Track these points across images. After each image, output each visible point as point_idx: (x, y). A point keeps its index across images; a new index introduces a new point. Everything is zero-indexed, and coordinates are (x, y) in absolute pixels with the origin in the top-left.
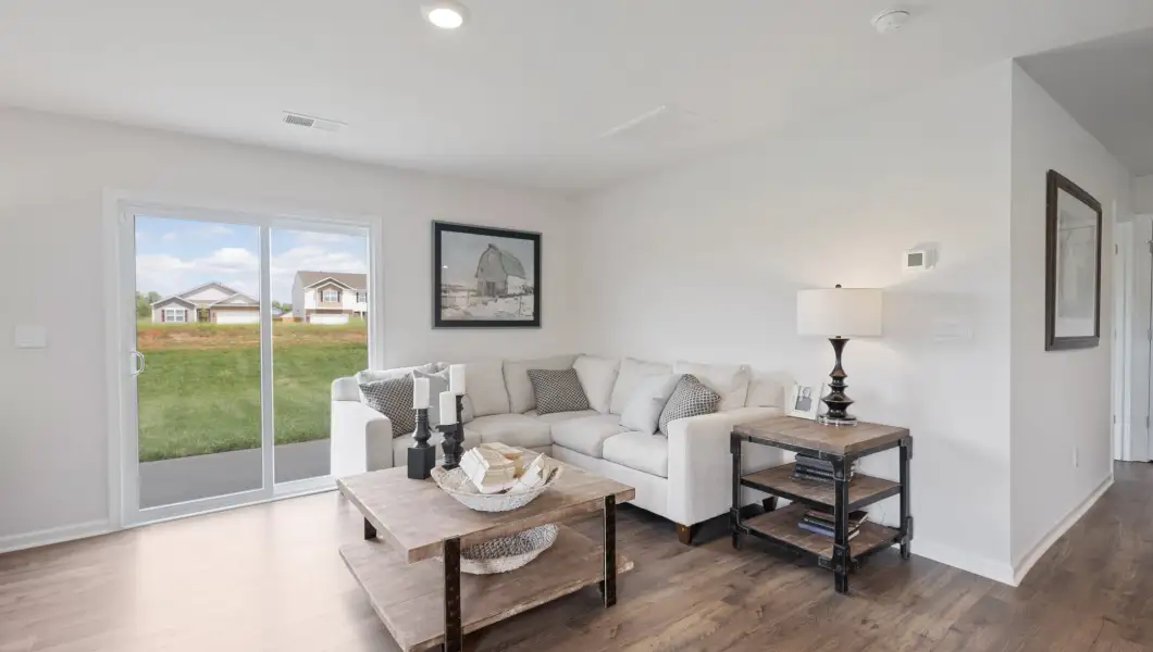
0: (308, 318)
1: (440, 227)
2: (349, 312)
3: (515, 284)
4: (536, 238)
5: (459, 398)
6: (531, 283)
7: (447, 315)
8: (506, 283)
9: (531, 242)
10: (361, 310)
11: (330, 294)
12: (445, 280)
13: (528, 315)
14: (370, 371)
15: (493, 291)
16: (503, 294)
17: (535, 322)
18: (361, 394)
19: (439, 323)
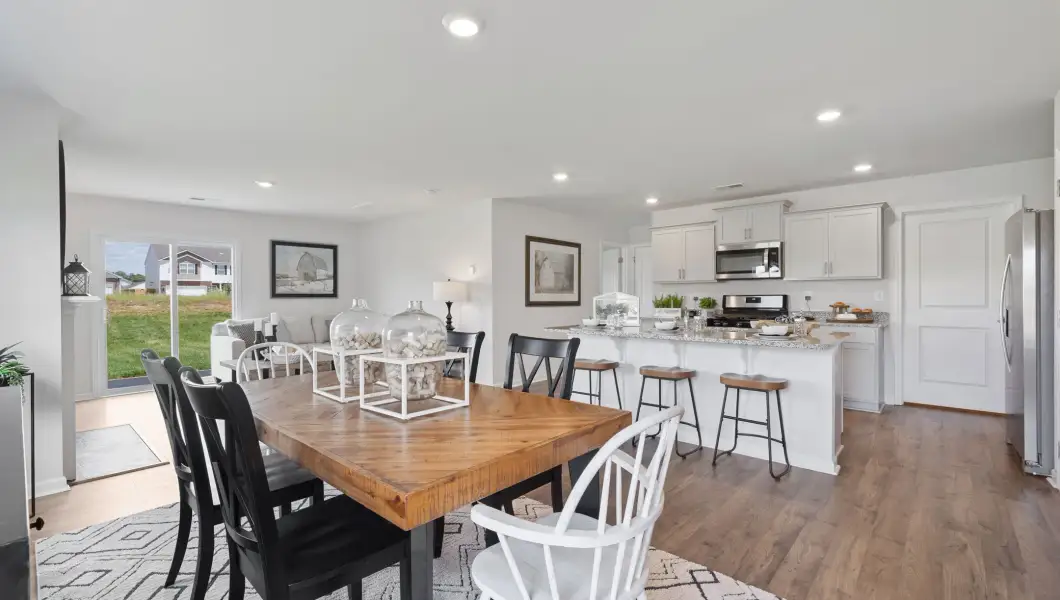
0: (163, 290)
1: (274, 244)
2: (207, 284)
3: (321, 273)
4: (334, 248)
5: (274, 327)
6: (331, 273)
7: (280, 290)
8: (315, 273)
9: (331, 251)
10: (221, 282)
11: (188, 266)
12: (278, 272)
13: (330, 290)
14: (234, 319)
15: (309, 278)
16: (314, 279)
17: (334, 295)
18: (229, 331)
19: (274, 295)
